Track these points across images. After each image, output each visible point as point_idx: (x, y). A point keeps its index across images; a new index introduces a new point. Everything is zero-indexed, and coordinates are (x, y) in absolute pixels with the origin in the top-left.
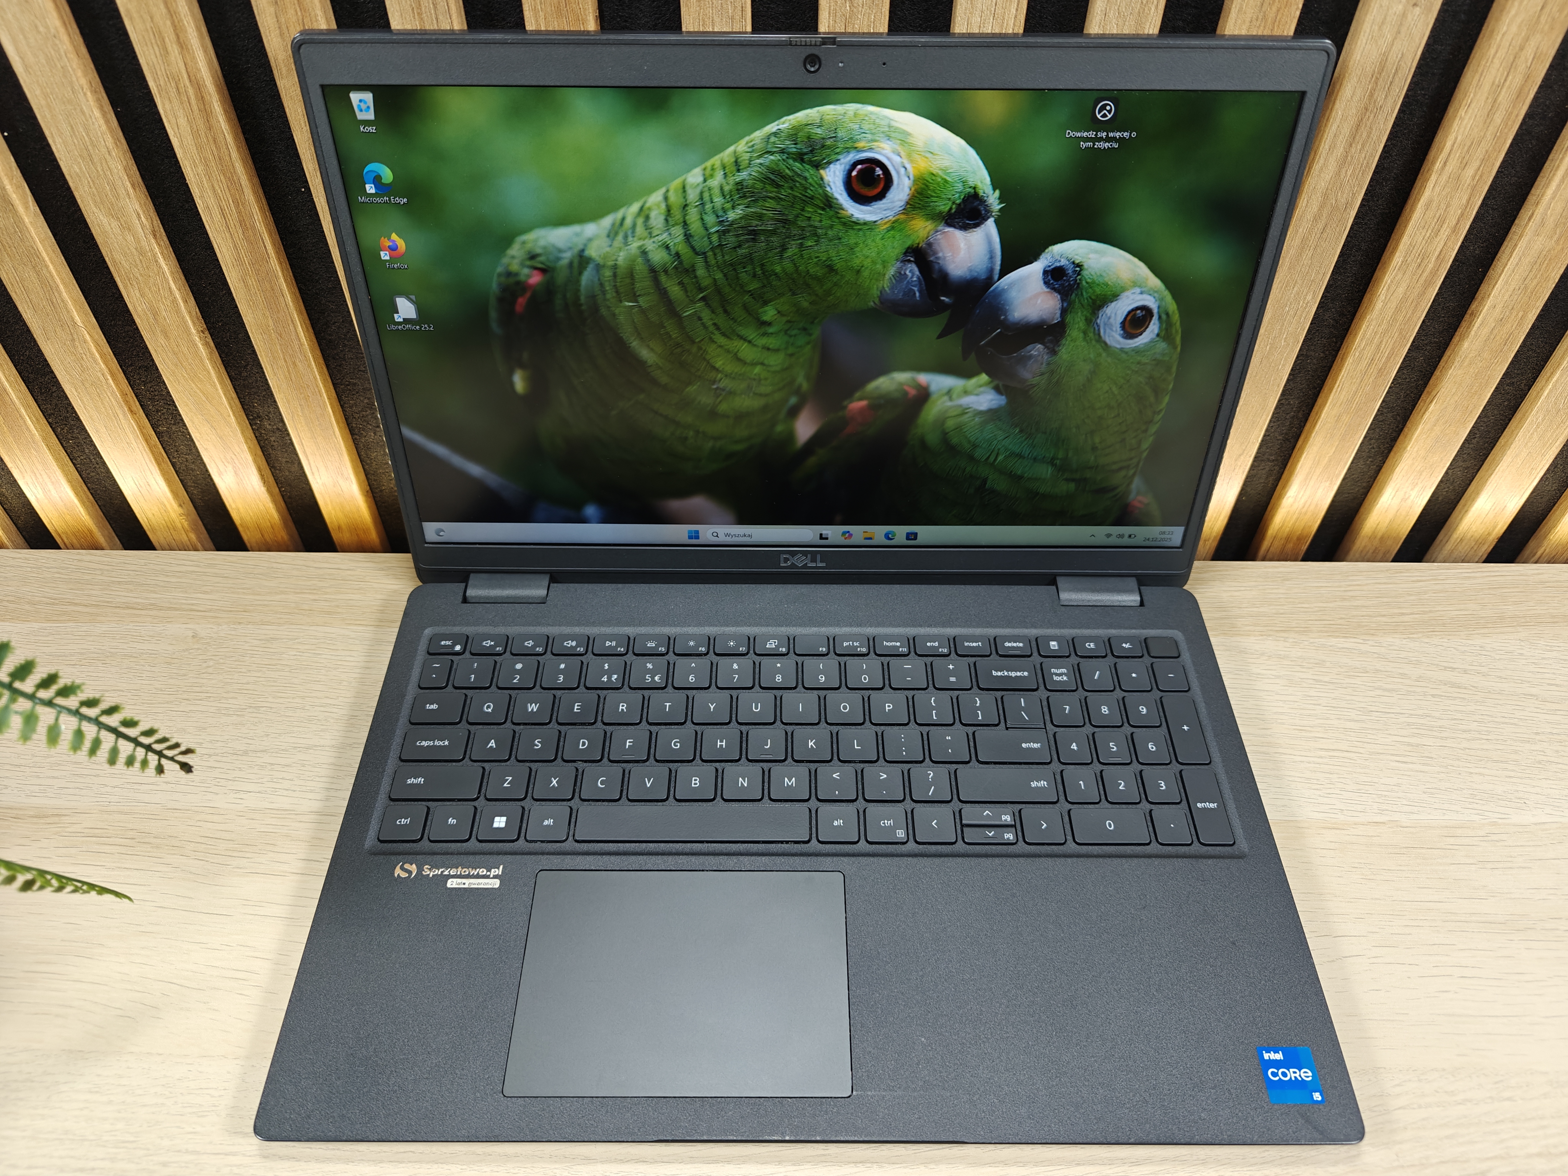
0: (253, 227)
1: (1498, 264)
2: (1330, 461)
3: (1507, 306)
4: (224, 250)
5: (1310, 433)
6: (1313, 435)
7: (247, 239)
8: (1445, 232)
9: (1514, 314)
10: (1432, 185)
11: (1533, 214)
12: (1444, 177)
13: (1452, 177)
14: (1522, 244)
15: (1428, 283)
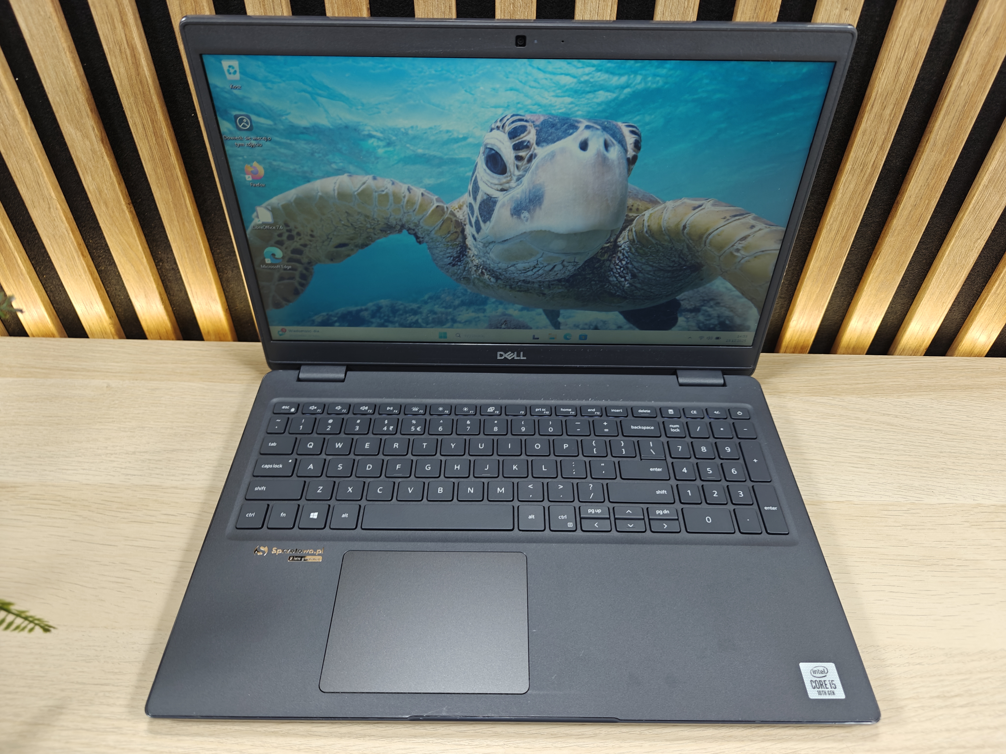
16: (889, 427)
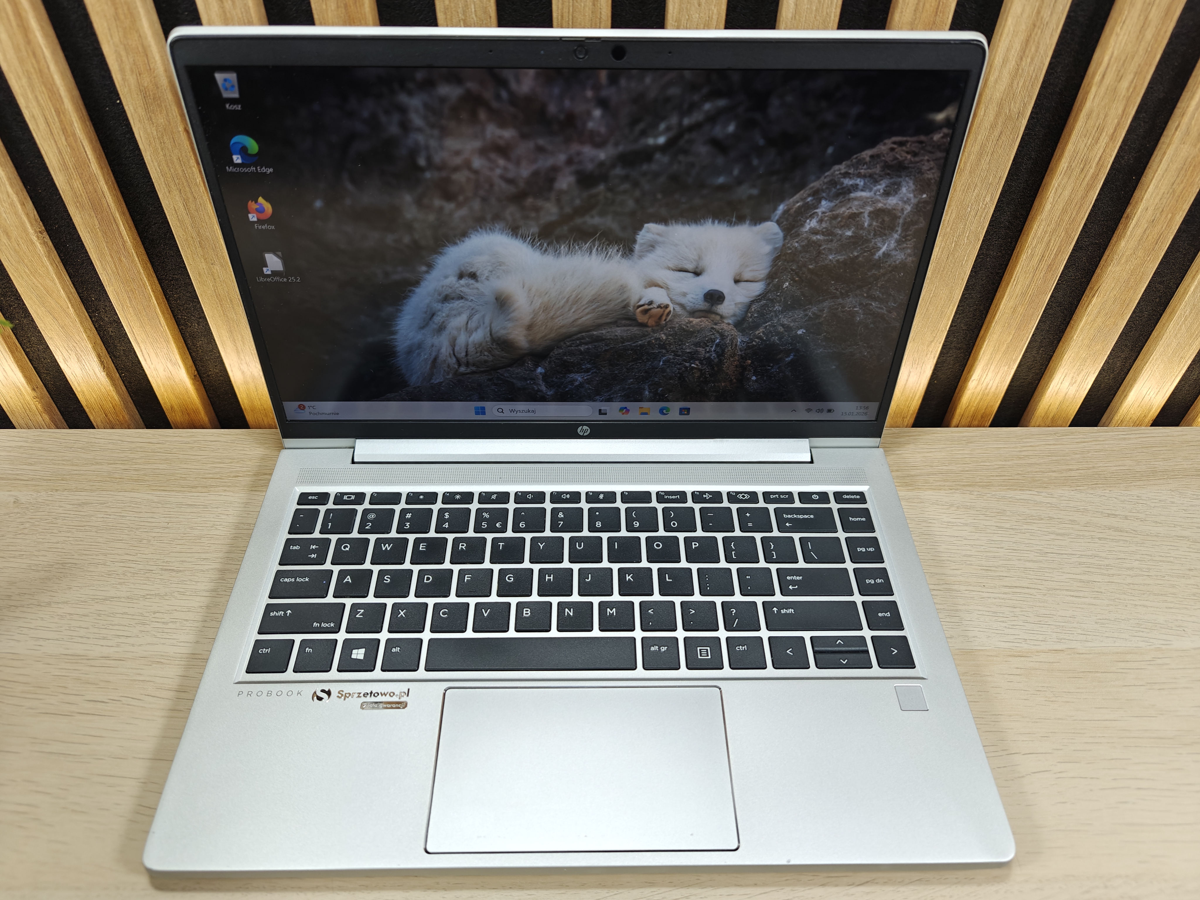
0: (74, 134)
1: (1149, 172)
2: (1008, 347)
3: (1158, 208)
4: (51, 155)
5: (990, 322)
6: (993, 325)
7: (70, 145)
8: (1104, 139)
9: (1164, 216)
10: (1092, 97)
11: (1179, 125)
12: (1103, 89)
13: (1109, 89)
14: (1170, 152)
15: (1090, 187)
16: (1117, 533)
